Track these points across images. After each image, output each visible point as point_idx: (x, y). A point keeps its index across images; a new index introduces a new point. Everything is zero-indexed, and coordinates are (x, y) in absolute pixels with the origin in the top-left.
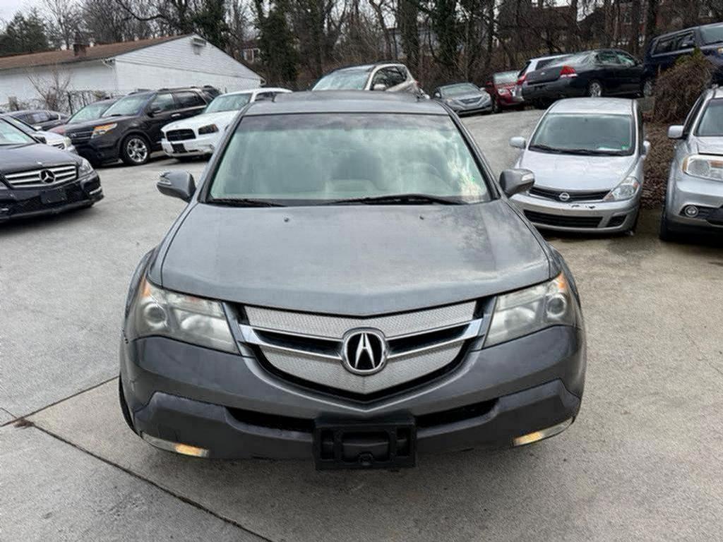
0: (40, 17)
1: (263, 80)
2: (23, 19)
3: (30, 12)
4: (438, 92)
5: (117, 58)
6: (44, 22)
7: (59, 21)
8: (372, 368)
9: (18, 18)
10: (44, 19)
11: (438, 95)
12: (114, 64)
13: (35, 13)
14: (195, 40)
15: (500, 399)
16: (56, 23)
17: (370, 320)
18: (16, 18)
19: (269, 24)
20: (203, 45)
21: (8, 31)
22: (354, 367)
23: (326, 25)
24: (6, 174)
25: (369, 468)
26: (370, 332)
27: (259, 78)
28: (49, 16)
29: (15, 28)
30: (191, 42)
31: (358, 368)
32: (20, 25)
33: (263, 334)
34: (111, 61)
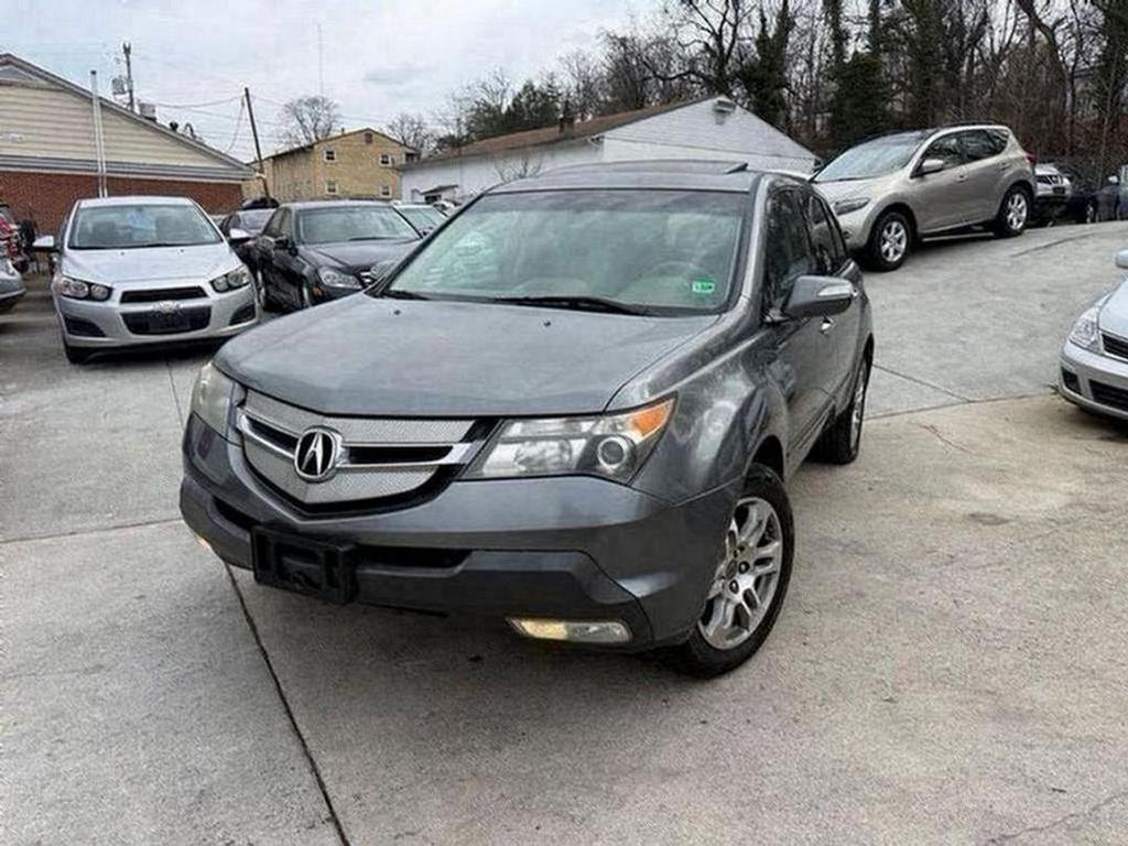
0: (557, 84)
1: (819, 159)
2: (532, 88)
3: (545, 78)
4: (1116, 173)
5: (608, 134)
6: (560, 91)
7: (578, 87)
8: (316, 474)
9: (528, 87)
10: (560, 87)
11: (1113, 179)
12: (602, 143)
13: (552, 79)
14: (720, 103)
15: (474, 553)
16: (573, 89)
17: (332, 420)
18: (525, 87)
19: (848, 73)
20: (730, 110)
21: (514, 105)
22: (300, 468)
23: (965, 69)
24: (362, 271)
25: (301, 592)
26: (327, 433)
27: (813, 157)
28: (567, 83)
29: (522, 100)
30: (715, 105)
31: (305, 472)
32: (528, 97)
33: (257, 426)
34: (598, 139)
